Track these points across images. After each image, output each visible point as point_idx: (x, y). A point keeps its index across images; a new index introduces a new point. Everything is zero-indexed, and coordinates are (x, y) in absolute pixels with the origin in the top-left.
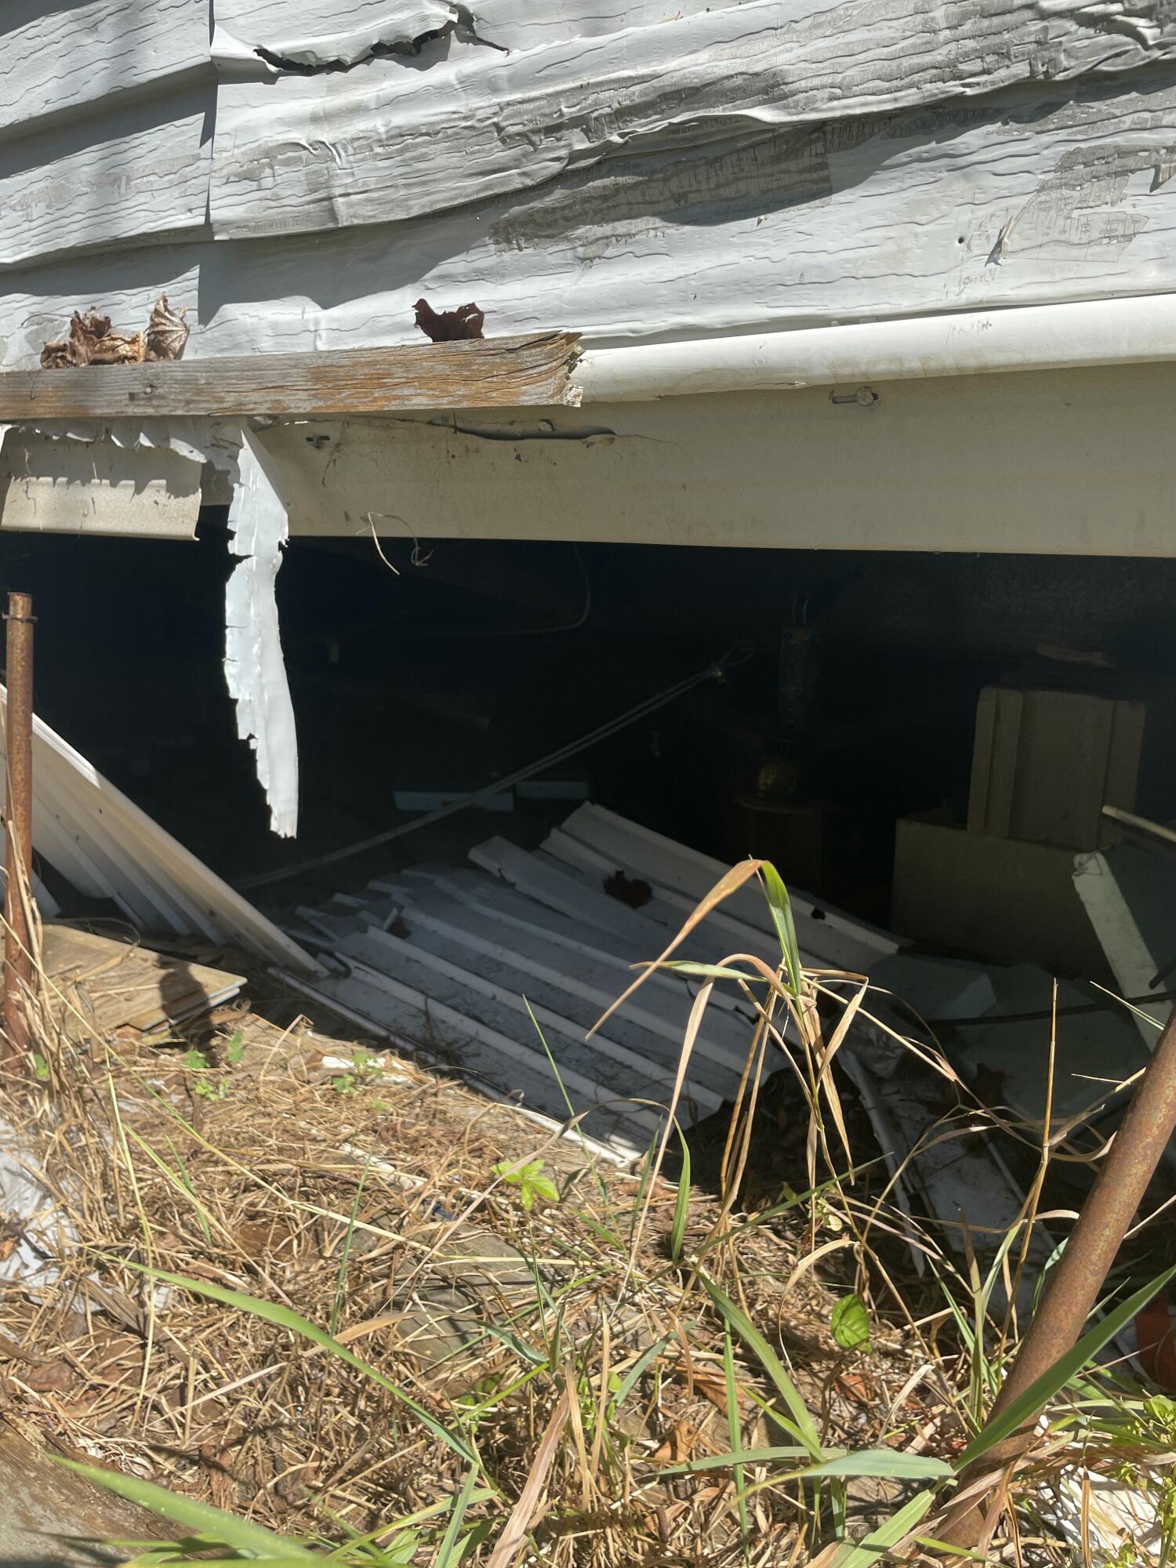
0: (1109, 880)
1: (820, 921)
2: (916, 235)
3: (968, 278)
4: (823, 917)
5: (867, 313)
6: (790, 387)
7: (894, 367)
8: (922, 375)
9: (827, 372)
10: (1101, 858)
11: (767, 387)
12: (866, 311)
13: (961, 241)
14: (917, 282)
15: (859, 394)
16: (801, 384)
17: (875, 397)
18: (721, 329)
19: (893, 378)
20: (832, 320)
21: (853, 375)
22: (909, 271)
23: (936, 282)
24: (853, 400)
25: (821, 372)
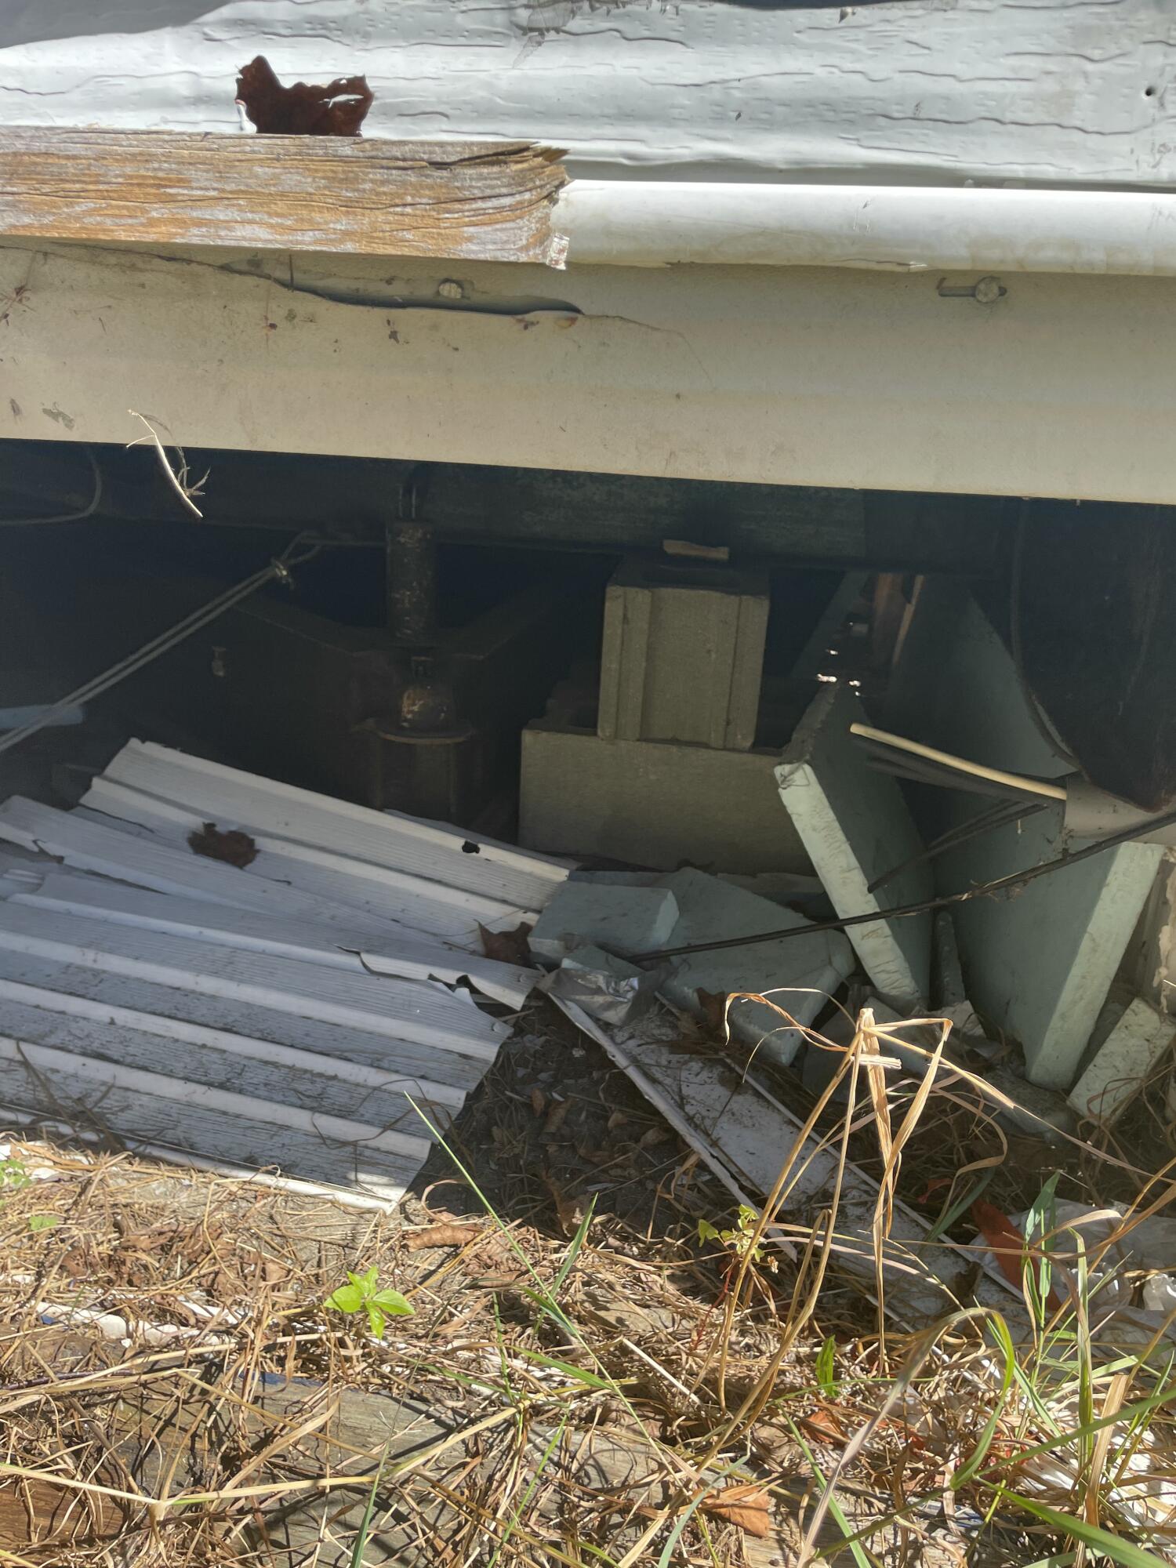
0: (817, 790)
1: (474, 854)
2: (1086, 75)
3: (1163, 145)
4: (477, 850)
5: (1022, 175)
6: (899, 269)
7: (1066, 256)
8: (1101, 270)
9: (964, 252)
10: (807, 768)
11: (863, 265)
12: (1020, 171)
13: (1149, 93)
14: (1093, 141)
15: (982, 286)
16: (917, 266)
17: (1003, 291)
18: (781, 171)
19: (1059, 270)
20: (967, 178)
21: (1002, 262)
22: (1078, 124)
23: (1123, 144)
24: (972, 292)
25: (957, 256)
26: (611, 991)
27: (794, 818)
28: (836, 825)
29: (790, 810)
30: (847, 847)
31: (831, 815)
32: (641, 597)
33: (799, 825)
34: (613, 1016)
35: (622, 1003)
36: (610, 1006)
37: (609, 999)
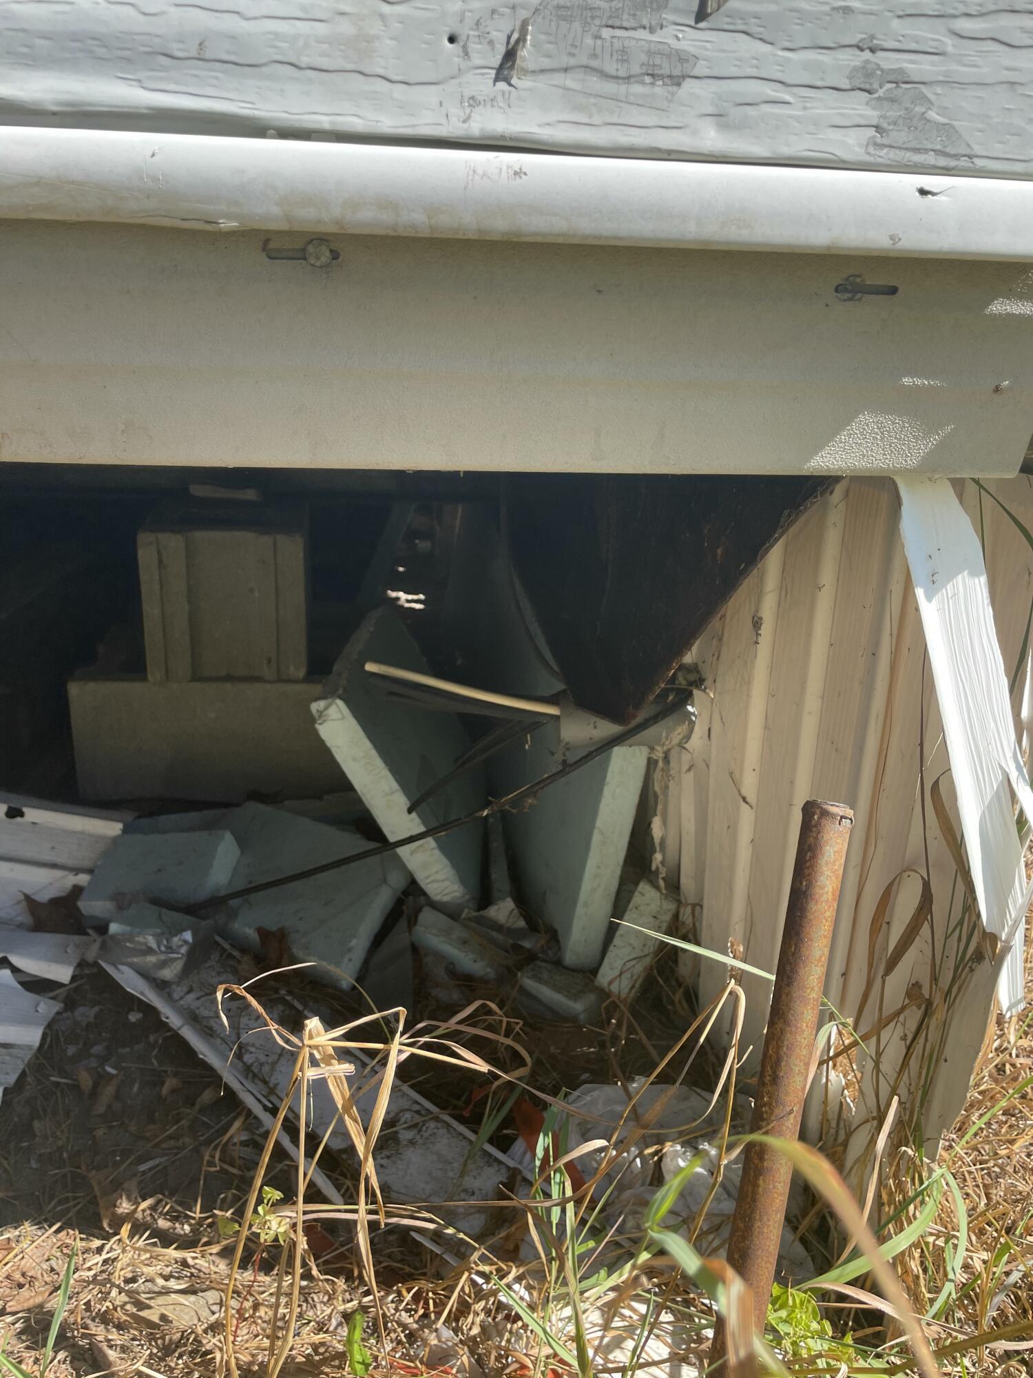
0: (352, 722)
1: (19, 819)
2: (382, 17)
3: (473, 98)
4: (22, 815)
5: (327, 126)
6: (209, 227)
8: (426, 234)
9: (276, 211)
10: (340, 703)
11: (166, 222)
12: (325, 122)
13: (452, 40)
14: (399, 91)
15: (311, 249)
16: (227, 224)
17: (335, 255)
19: (382, 232)
20: (269, 128)
21: (319, 222)
22: (381, 71)
23: (430, 95)
24: (301, 255)
25: (268, 213)
26: (163, 949)
27: (334, 750)
28: (374, 753)
29: (329, 743)
30: (386, 772)
31: (368, 744)
32: (173, 542)
33: (339, 757)
34: (167, 974)
35: (178, 958)
36: (164, 964)
37: (162, 957)
